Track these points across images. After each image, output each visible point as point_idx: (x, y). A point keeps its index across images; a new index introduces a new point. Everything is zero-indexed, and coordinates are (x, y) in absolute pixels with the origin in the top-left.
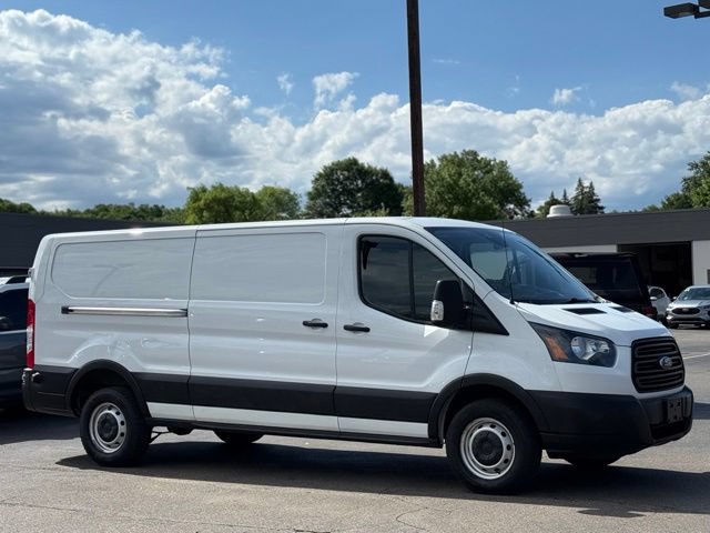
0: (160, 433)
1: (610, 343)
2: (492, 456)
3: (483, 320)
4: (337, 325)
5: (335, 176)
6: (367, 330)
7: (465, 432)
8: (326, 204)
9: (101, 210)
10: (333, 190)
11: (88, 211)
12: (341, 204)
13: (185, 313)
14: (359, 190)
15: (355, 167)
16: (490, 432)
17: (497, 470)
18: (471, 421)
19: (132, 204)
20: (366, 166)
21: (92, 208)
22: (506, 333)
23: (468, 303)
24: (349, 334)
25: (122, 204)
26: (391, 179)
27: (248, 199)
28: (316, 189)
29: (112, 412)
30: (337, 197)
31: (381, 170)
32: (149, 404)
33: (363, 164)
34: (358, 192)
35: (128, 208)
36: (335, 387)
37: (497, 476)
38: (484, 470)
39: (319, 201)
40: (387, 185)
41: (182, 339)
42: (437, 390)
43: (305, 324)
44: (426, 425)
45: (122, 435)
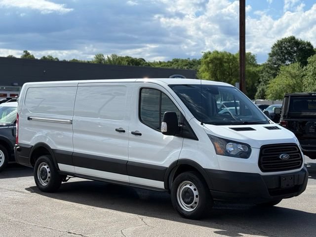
0: (70, 178)
1: (249, 146)
2: (189, 200)
3: (187, 133)
4: (128, 132)
5: (284, 45)
6: (140, 134)
7: (179, 187)
8: (278, 59)
9: (175, 61)
10: (282, 52)
11: (169, 62)
12: (286, 59)
13: (71, 122)
14: (295, 52)
15: (293, 41)
16: (189, 188)
17: (192, 207)
18: (182, 182)
19: (189, 59)
20: (299, 40)
21: (171, 60)
22: (198, 140)
23: (181, 124)
24: (134, 136)
25: (184, 59)
26: (312, 47)
27: (231, 57)
28: (273, 52)
29: (46, 167)
30: (284, 56)
31: (307, 42)
32: (59, 164)
33: (298, 39)
34: (294, 53)
35: (186, 60)
36: (128, 161)
37: (192, 210)
38: (187, 206)
39: (274, 57)
40: (309, 50)
41: (70, 134)
42: (167, 166)
43: (117, 130)
44: (163, 182)
45: (49, 177)
